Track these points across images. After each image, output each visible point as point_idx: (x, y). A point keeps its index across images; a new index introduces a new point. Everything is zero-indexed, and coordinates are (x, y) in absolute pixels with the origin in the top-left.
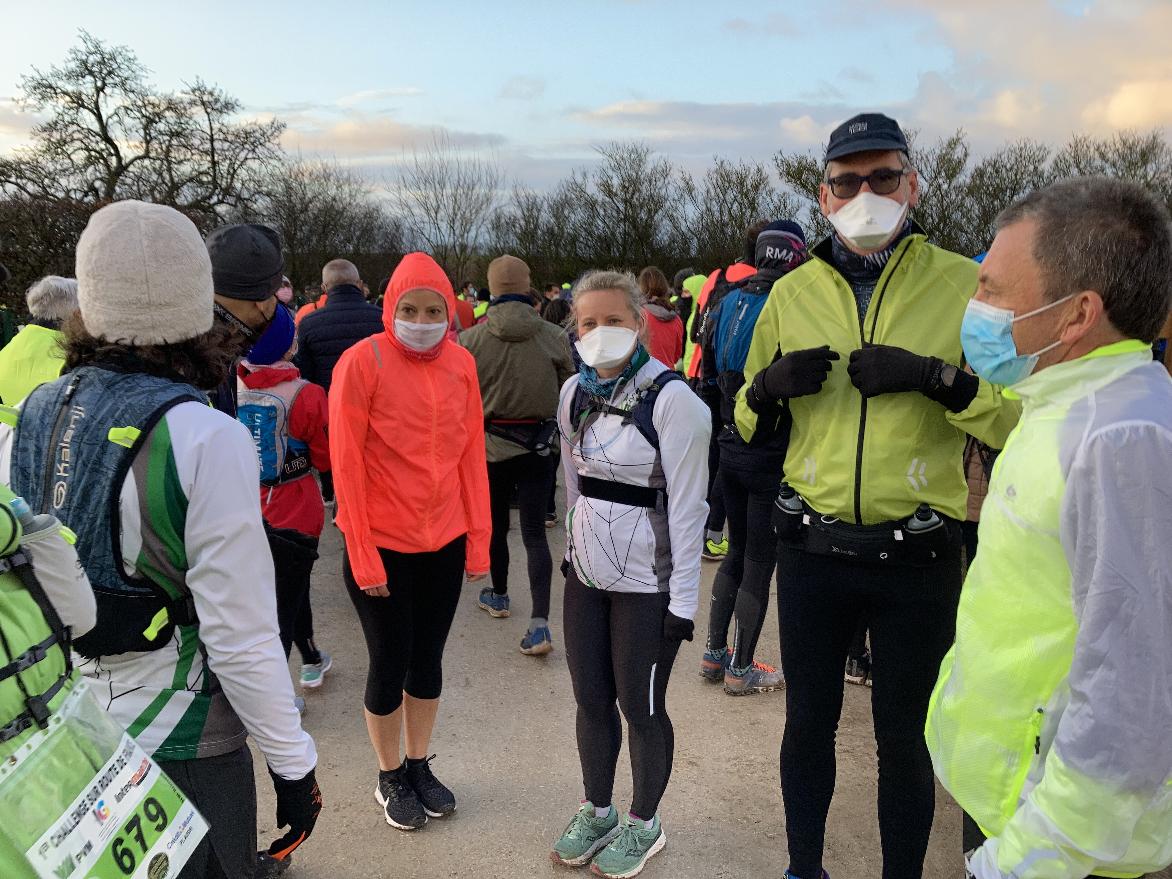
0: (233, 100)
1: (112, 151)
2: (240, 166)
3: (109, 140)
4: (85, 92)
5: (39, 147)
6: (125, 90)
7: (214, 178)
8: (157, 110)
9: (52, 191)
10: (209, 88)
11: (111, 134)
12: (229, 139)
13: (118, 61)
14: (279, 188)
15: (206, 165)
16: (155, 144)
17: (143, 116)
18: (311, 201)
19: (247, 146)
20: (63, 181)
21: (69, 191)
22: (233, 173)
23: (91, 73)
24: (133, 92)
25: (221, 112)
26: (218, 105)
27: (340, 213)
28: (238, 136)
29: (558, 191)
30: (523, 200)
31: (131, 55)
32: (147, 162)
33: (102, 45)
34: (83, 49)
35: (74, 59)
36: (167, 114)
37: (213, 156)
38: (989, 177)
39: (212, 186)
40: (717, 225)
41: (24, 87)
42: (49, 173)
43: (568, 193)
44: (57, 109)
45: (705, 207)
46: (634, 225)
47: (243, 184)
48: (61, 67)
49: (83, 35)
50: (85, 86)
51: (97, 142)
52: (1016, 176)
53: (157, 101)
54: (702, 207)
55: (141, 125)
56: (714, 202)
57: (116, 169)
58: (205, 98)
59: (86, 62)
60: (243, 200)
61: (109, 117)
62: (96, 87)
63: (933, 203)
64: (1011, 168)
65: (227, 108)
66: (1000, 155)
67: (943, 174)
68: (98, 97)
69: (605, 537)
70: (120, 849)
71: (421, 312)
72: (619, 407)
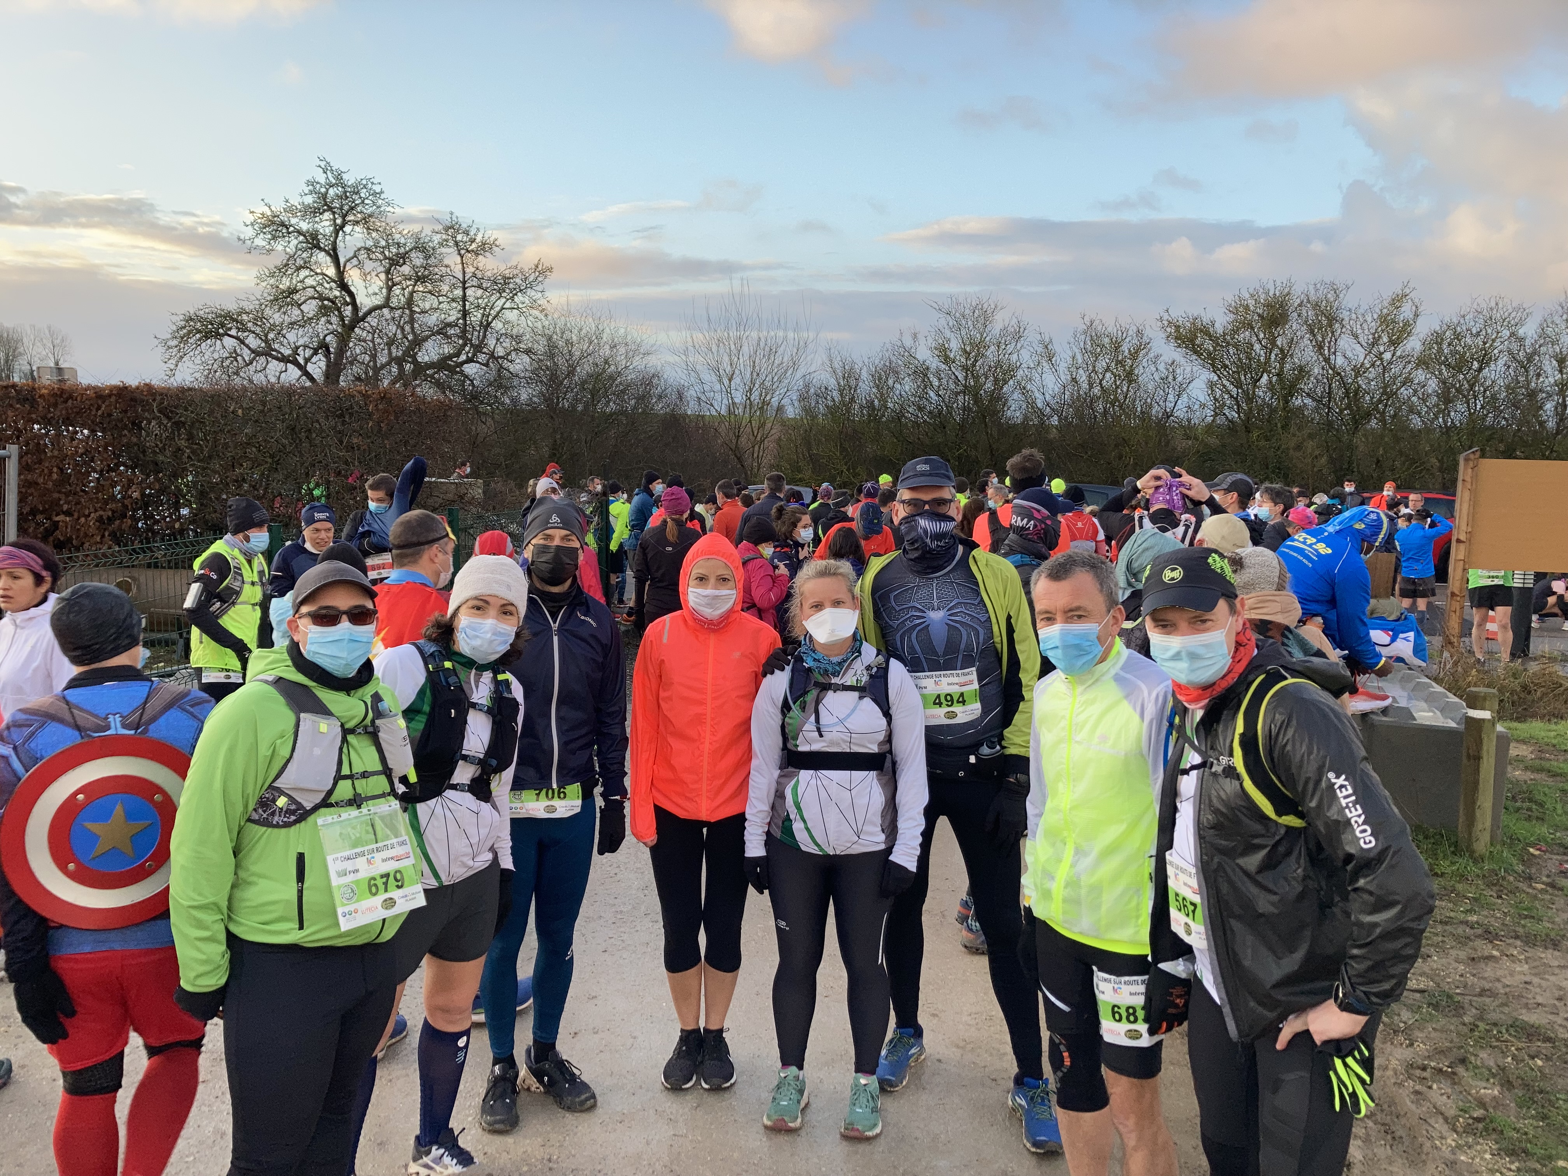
0: (492, 239)
1: (348, 299)
2: (496, 317)
3: (344, 286)
4: (322, 231)
5: (265, 295)
6: (368, 229)
7: (464, 331)
8: (402, 250)
9: (276, 346)
10: (464, 226)
11: (348, 280)
12: (485, 285)
13: (363, 195)
14: (540, 347)
15: (454, 316)
16: (397, 290)
17: (386, 258)
18: (578, 363)
19: (504, 294)
20: (291, 336)
21: (297, 348)
22: (486, 326)
23: (330, 209)
24: (377, 230)
25: (477, 254)
26: (474, 246)
27: (613, 378)
28: (495, 283)
29: (880, 355)
30: (838, 366)
31: (377, 189)
32: (386, 311)
33: (345, 176)
34: (322, 180)
35: (311, 192)
36: (413, 255)
37: (464, 306)
38: (1449, 345)
39: (461, 342)
40: (1085, 400)
41: (252, 224)
42: (274, 325)
43: (893, 359)
44: (288, 250)
45: (1069, 377)
46: (977, 399)
47: (498, 340)
48: (295, 201)
49: (323, 164)
50: (322, 224)
51: (331, 289)
52: (1485, 343)
53: (402, 241)
54: (1065, 377)
55: (382, 269)
56: (1081, 371)
57: (351, 321)
58: (459, 237)
59: (324, 196)
60: (497, 358)
61: (348, 260)
62: (335, 225)
63: (1371, 376)
64: (1478, 334)
65: (484, 250)
66: (1464, 316)
67: (1385, 339)
68: (337, 237)
69: (845, 805)
70: (372, 882)
71: (712, 580)
72: (849, 683)
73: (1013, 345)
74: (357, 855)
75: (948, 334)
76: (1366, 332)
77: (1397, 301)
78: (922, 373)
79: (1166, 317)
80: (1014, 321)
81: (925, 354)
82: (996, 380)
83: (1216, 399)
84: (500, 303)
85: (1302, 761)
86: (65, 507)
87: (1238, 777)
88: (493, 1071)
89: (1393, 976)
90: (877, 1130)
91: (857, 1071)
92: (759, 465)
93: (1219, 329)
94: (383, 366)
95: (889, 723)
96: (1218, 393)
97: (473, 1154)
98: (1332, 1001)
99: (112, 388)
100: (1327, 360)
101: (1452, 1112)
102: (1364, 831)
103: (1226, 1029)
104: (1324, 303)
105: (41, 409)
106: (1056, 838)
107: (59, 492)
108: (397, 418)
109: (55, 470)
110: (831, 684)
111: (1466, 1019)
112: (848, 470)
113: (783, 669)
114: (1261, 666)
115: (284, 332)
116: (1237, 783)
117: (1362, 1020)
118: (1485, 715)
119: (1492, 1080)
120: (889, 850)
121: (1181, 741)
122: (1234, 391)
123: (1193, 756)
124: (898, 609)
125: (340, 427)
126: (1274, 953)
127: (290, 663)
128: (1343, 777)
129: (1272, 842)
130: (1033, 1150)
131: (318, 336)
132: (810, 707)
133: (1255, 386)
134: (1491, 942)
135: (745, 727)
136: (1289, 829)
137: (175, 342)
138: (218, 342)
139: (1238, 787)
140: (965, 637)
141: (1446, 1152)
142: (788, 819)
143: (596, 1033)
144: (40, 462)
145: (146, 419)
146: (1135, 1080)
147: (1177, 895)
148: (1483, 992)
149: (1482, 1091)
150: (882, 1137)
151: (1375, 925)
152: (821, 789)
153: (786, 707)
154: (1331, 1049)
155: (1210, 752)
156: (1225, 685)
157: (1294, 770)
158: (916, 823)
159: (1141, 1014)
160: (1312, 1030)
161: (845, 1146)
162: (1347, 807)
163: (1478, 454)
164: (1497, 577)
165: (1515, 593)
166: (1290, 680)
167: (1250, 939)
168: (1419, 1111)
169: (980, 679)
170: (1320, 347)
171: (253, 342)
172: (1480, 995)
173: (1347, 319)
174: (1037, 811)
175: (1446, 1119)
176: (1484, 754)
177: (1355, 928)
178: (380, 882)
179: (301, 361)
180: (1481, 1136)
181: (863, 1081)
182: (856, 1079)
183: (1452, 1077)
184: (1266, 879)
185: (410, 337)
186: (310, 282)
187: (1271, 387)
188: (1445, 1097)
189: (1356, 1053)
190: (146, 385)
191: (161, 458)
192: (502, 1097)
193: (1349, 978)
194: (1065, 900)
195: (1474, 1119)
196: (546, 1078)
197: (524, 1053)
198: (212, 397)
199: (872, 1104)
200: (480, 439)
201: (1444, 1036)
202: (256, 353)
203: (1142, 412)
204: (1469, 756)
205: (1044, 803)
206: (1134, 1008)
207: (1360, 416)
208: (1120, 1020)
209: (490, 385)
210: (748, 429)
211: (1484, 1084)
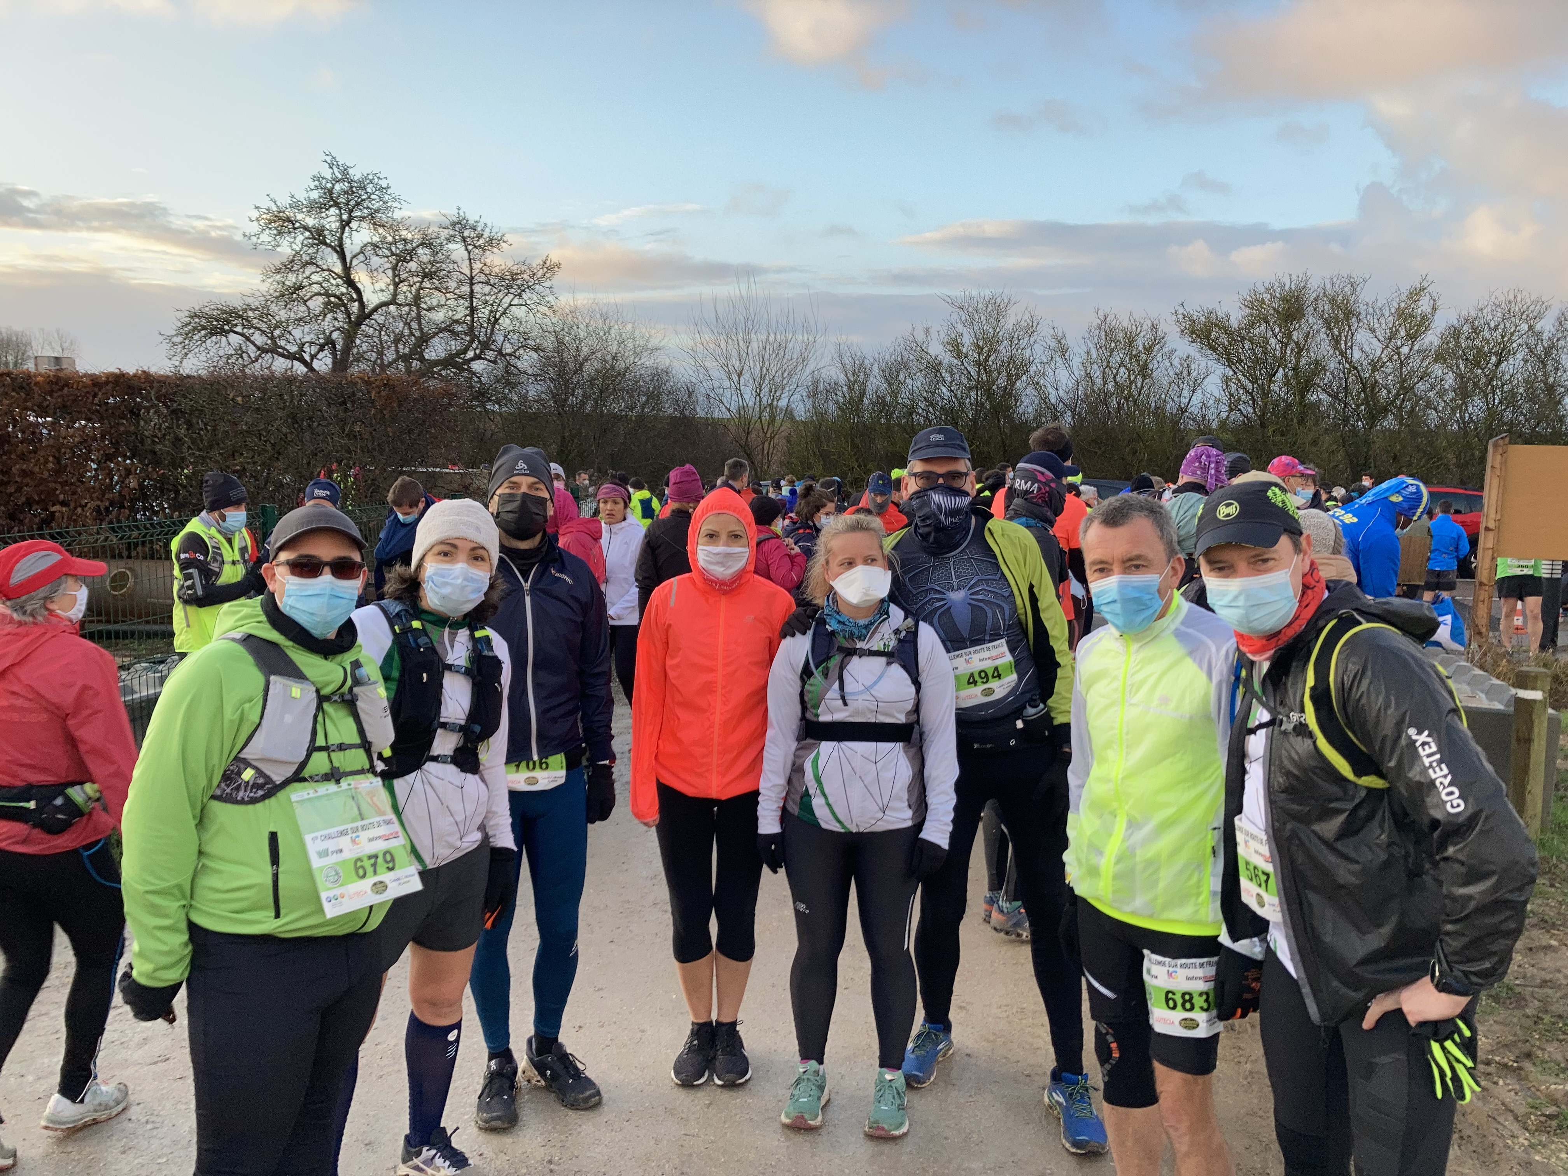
0: (499, 235)
1: (355, 296)
2: (504, 313)
3: (350, 283)
4: (327, 226)
5: (271, 291)
6: (375, 224)
7: (471, 328)
8: (409, 246)
9: (282, 343)
10: (471, 222)
11: (355, 276)
12: (492, 282)
13: (369, 190)
14: (549, 343)
15: (461, 313)
16: (404, 287)
17: (393, 254)
18: (586, 360)
19: (512, 291)
20: (297, 333)
21: (303, 344)
22: (494, 323)
23: (337, 204)
24: (384, 226)
25: (484, 250)
26: (481, 241)
27: (622, 374)
28: (503, 279)
29: (892, 350)
30: (847, 361)
31: (384, 184)
32: (392, 308)
33: (351, 171)
34: (328, 176)
35: (317, 188)
36: (420, 251)
37: (472, 301)
38: (1467, 338)
39: (468, 338)
40: (1099, 396)
41: (258, 220)
42: (281, 322)
43: (905, 354)
44: (294, 246)
45: (1083, 373)
46: (989, 394)
47: (506, 336)
48: (301, 196)
49: (329, 159)
50: (328, 220)
51: (338, 285)
52: (1503, 337)
53: (409, 236)
54: (1079, 372)
55: (389, 265)
56: (1095, 367)
57: (358, 318)
58: (466, 233)
59: (331, 192)
60: (504, 356)
61: (354, 257)
62: (342, 220)
63: (1388, 371)
64: (1496, 327)
65: (491, 245)
66: (1481, 310)
67: (1403, 333)
68: (343, 233)
69: (870, 778)
70: (359, 864)
71: (724, 537)
72: (875, 648)
73: (1026, 339)
74: (343, 833)
75: (960, 328)
76: (1384, 326)
77: (1415, 294)
78: (935, 367)
79: (1181, 311)
80: (1027, 316)
81: (937, 350)
82: (1009, 375)
83: (1231, 395)
84: (507, 300)
85: (1378, 716)
86: (61, 497)
87: (1311, 735)
88: (489, 1067)
89: (1494, 953)
90: (904, 1129)
91: (882, 1065)
92: (769, 462)
93: (1234, 323)
94: (390, 364)
95: (918, 691)
96: (1234, 387)
97: (467, 1155)
98: (1428, 978)
99: (109, 375)
100: (1343, 354)
101: (1521, 1110)
102: (1452, 793)
103: (1307, 1013)
104: (1340, 297)
105: (36, 396)
106: (1102, 809)
107: (55, 482)
108: (400, 406)
109: (51, 459)
110: (856, 649)
111: (1528, 1011)
112: (859, 466)
113: (804, 633)
114: (1333, 610)
115: (290, 328)
116: (1309, 742)
117: (1463, 1001)
118: (1536, 695)
119: (1561, 1075)
120: (919, 826)
121: (1248, 696)
122: (1249, 386)
123: (1261, 713)
124: (915, 592)
125: (342, 415)
126: (1358, 928)
127: (263, 618)
128: (1426, 733)
129: (1350, 806)
130: (1074, 1150)
131: (324, 333)
132: (833, 673)
133: (1270, 381)
134: (1548, 931)
135: (760, 695)
136: (1370, 790)
137: (179, 339)
138: (224, 339)
139: (1312, 747)
140: (990, 615)
141: (1519, 1152)
142: (806, 794)
143: (603, 1026)
144: (35, 452)
145: (145, 407)
146: (1189, 1076)
147: (1247, 863)
148: (1544, 983)
149: (1553, 1087)
150: (909, 1137)
151: (1470, 898)
152: (844, 760)
153: (806, 673)
154: (1429, 1030)
155: (1280, 709)
156: (1291, 633)
157: (1370, 726)
158: (948, 798)
159: (1199, 1001)
160: (1406, 1009)
161: (870, 1147)
162: (1431, 766)
163: (1507, 440)
164: (1526, 567)
165: (1545, 583)
166: (1366, 626)
167: (1329, 913)
168: (1486, 1109)
169: (1012, 650)
170: (1337, 342)
171: (259, 339)
172: (1541, 986)
173: (1364, 313)
174: (1079, 782)
175: (1516, 1118)
176: (1535, 736)
177: (1447, 902)
178: (367, 864)
179: (307, 358)
180: (1555, 1134)
181: (888, 1077)
182: (881, 1075)
183: (1517, 1072)
184: (1347, 846)
185: (417, 334)
186: (316, 278)
187: (1287, 383)
188: (1512, 1093)
189: (1456, 1037)
190: (144, 372)
191: (158, 447)
192: (499, 1093)
193: (1446, 956)
194: (1116, 877)
195: (1546, 1116)
196: (549, 1072)
197: (525, 1047)
198: (211, 384)
199: (898, 1101)
200: (488, 434)
201: (1507, 1029)
202: (262, 350)
203: (1156, 408)
204: (1518, 739)
205: (1087, 774)
206: (1190, 994)
207: (1376, 412)
208: (1174, 1008)
209: (498, 381)
210: (758, 425)
211: (1553, 1079)
